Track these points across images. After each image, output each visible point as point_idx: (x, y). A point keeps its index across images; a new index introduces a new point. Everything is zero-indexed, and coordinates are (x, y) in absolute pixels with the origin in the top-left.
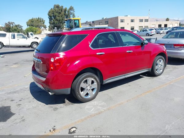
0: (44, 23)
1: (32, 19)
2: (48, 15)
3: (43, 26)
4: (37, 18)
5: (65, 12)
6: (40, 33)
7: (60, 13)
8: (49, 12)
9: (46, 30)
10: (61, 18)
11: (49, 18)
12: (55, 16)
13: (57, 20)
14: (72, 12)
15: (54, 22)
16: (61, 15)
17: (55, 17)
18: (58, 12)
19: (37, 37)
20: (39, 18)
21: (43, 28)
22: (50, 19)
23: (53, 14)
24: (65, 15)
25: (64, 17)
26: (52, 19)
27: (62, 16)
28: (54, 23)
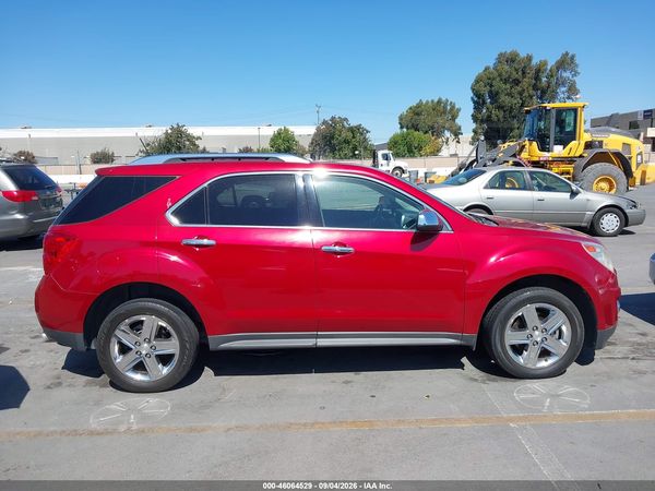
0: (454, 118)
1: (419, 105)
2: (473, 90)
3: (448, 130)
4: (436, 101)
5: (537, 78)
6: (436, 152)
7: (517, 82)
8: (477, 81)
9: (458, 142)
10: (517, 101)
11: (474, 102)
12: (497, 93)
13: (500, 107)
14: (567, 74)
15: (489, 117)
16: (519, 89)
17: (494, 96)
18: (509, 77)
19: (400, 168)
20: (439, 102)
21: (447, 134)
22: (479, 103)
23: (491, 86)
24: (535, 87)
25: (531, 97)
26: (484, 102)
27: (521, 94)
28: (488, 120)
